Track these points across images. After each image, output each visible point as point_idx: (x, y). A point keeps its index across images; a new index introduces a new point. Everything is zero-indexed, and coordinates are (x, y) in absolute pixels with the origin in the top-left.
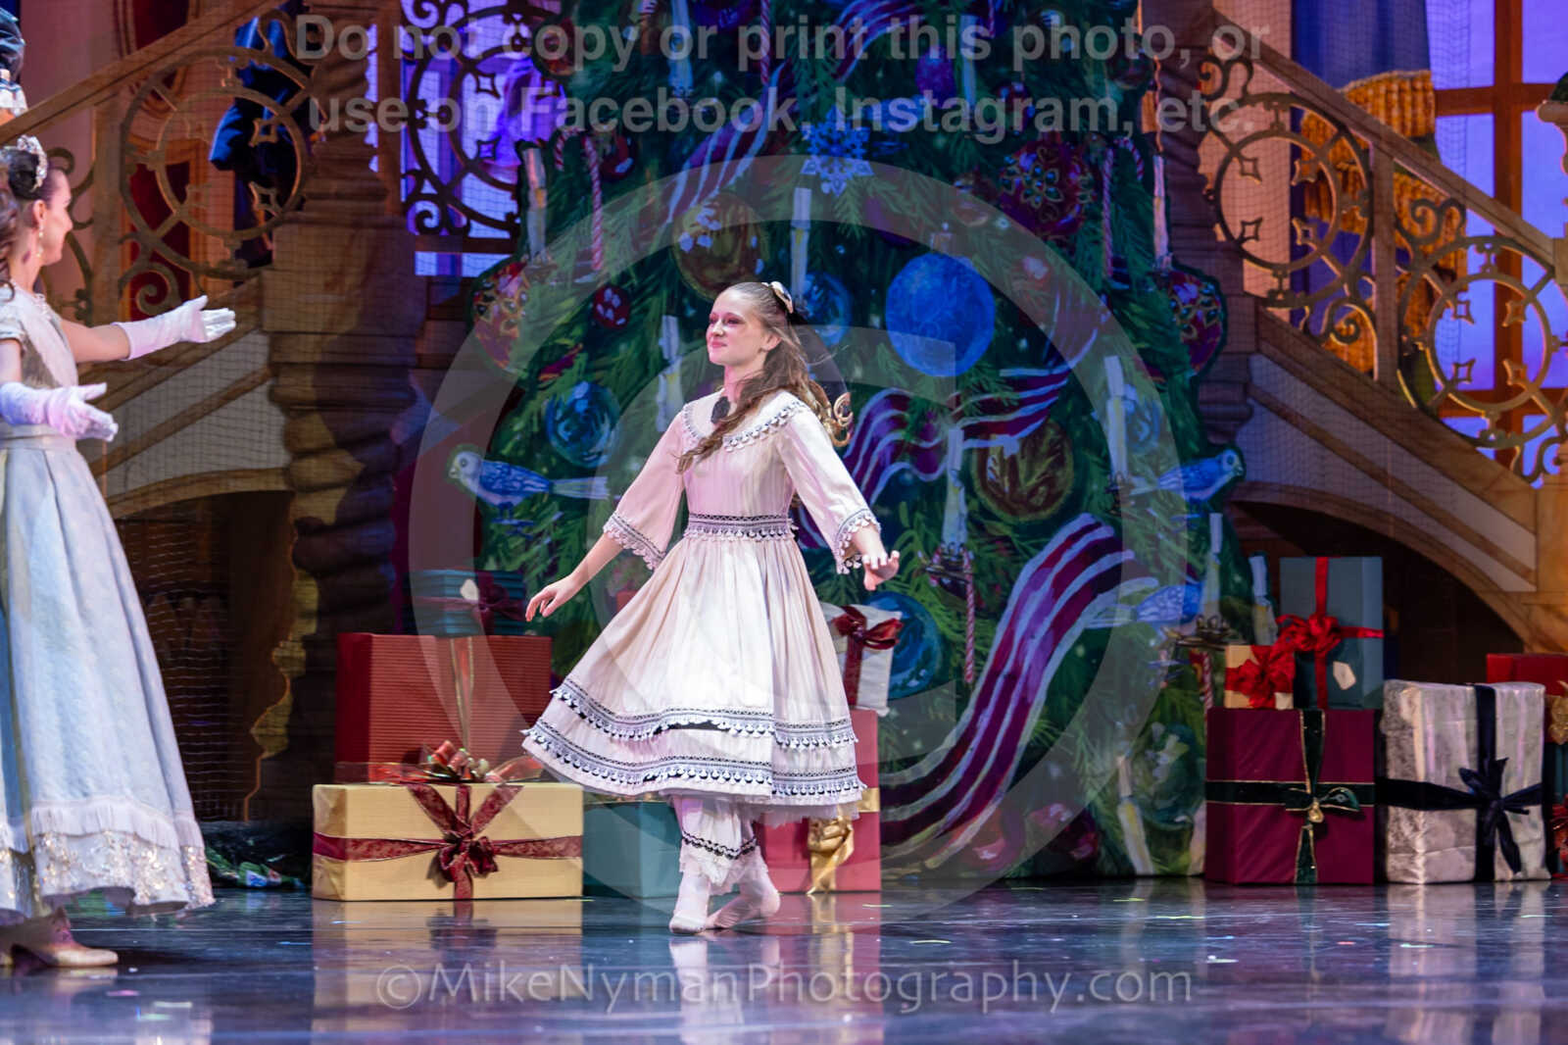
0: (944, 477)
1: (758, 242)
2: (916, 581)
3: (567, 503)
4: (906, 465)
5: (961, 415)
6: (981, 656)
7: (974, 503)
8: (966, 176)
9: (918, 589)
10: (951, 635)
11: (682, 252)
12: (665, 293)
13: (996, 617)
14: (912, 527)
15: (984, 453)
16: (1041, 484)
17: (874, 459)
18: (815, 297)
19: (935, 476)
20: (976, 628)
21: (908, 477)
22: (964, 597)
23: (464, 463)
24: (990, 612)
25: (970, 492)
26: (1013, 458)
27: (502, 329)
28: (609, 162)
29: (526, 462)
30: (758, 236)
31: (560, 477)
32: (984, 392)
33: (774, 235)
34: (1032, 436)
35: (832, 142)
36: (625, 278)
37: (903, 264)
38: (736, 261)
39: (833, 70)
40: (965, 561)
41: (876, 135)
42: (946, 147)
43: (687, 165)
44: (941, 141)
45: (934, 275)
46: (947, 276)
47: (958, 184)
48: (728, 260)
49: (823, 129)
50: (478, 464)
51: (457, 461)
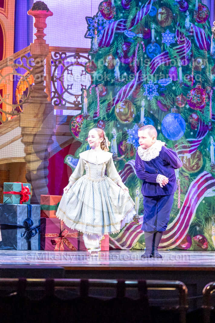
1: (133, 111)
5: (178, 149)
6: (182, 203)
8: (180, 96)
11: (117, 113)
15: (183, 157)
16: (195, 164)
18: (146, 123)
20: (181, 196)
23: (69, 159)
24: (184, 193)
26: (189, 159)
27: (78, 130)
28: (101, 92)
30: (133, 109)
32: (183, 144)
33: (137, 109)
34: (193, 154)
35: (150, 88)
36: (104, 118)
37: (165, 115)
38: (129, 115)
39: (151, 72)
40: (178, 181)
41: (160, 87)
42: (175, 89)
43: (118, 93)
44: (174, 88)
45: (172, 118)
46: (175, 118)
47: (178, 97)
48: (127, 114)
49: (148, 85)
50: (72, 159)
51: (67, 159)
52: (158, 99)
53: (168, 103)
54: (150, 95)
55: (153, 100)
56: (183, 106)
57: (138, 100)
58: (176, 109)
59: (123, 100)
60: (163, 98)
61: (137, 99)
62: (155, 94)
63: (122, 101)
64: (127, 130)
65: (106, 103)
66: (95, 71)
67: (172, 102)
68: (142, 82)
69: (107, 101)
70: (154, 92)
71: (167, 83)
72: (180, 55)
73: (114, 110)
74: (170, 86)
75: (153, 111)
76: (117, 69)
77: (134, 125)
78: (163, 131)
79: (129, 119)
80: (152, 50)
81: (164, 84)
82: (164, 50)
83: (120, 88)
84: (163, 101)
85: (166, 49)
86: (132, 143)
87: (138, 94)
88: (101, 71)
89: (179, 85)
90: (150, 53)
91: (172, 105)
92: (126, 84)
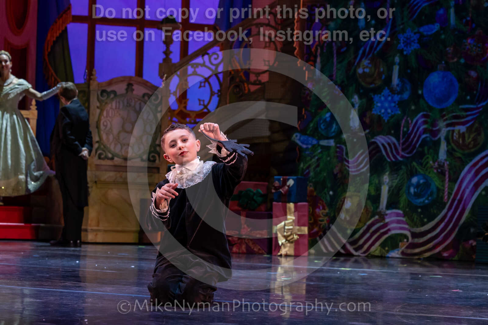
0: (440, 139)
1: (383, 70)
2: (429, 170)
3: (323, 147)
4: (428, 135)
5: (446, 120)
6: (450, 194)
7: (450, 147)
8: (450, 47)
9: (429, 173)
10: (440, 187)
11: (359, 74)
12: (354, 85)
13: (455, 182)
14: (428, 153)
15: (453, 131)
16: (472, 141)
17: (418, 133)
18: (400, 85)
19: (436, 138)
20: (449, 185)
21: (428, 139)
22: (445, 175)
23: (297, 136)
24: (453, 180)
25: (448, 143)
26: (463, 133)
27: (308, 98)
28: (339, 48)
29: (313, 136)
30: (383, 68)
31: (321, 139)
32: (454, 112)
33: (388, 67)
34: (470, 126)
35: (408, 39)
36: (343, 82)
37: (429, 74)
38: (375, 76)
39: (409, 17)
40: (446, 165)
41: (421, 36)
42: (445, 38)
43: (362, 49)
44: (443, 37)
45: (439, 77)
46: (443, 77)
47: (448, 49)
48: (373, 75)
49: (405, 35)
50: (300, 136)
51: (294, 136)
52: (419, 53)
53: (433, 57)
54: (407, 48)
55: (411, 55)
56: (455, 60)
57: (390, 57)
58: (444, 65)
59: (370, 56)
60: (426, 51)
61: (388, 55)
62: (415, 46)
63: (368, 59)
64: (373, 96)
65: (345, 62)
67: (439, 56)
68: (397, 31)
69: (346, 60)
70: (413, 44)
71: (432, 31)
73: (355, 71)
74: (438, 34)
75: (412, 69)
77: (384, 89)
78: (425, 96)
79: (376, 82)
81: (429, 31)
84: (426, 55)
86: (379, 113)
87: (389, 49)
88: (339, 21)
89: (450, 32)
91: (438, 59)
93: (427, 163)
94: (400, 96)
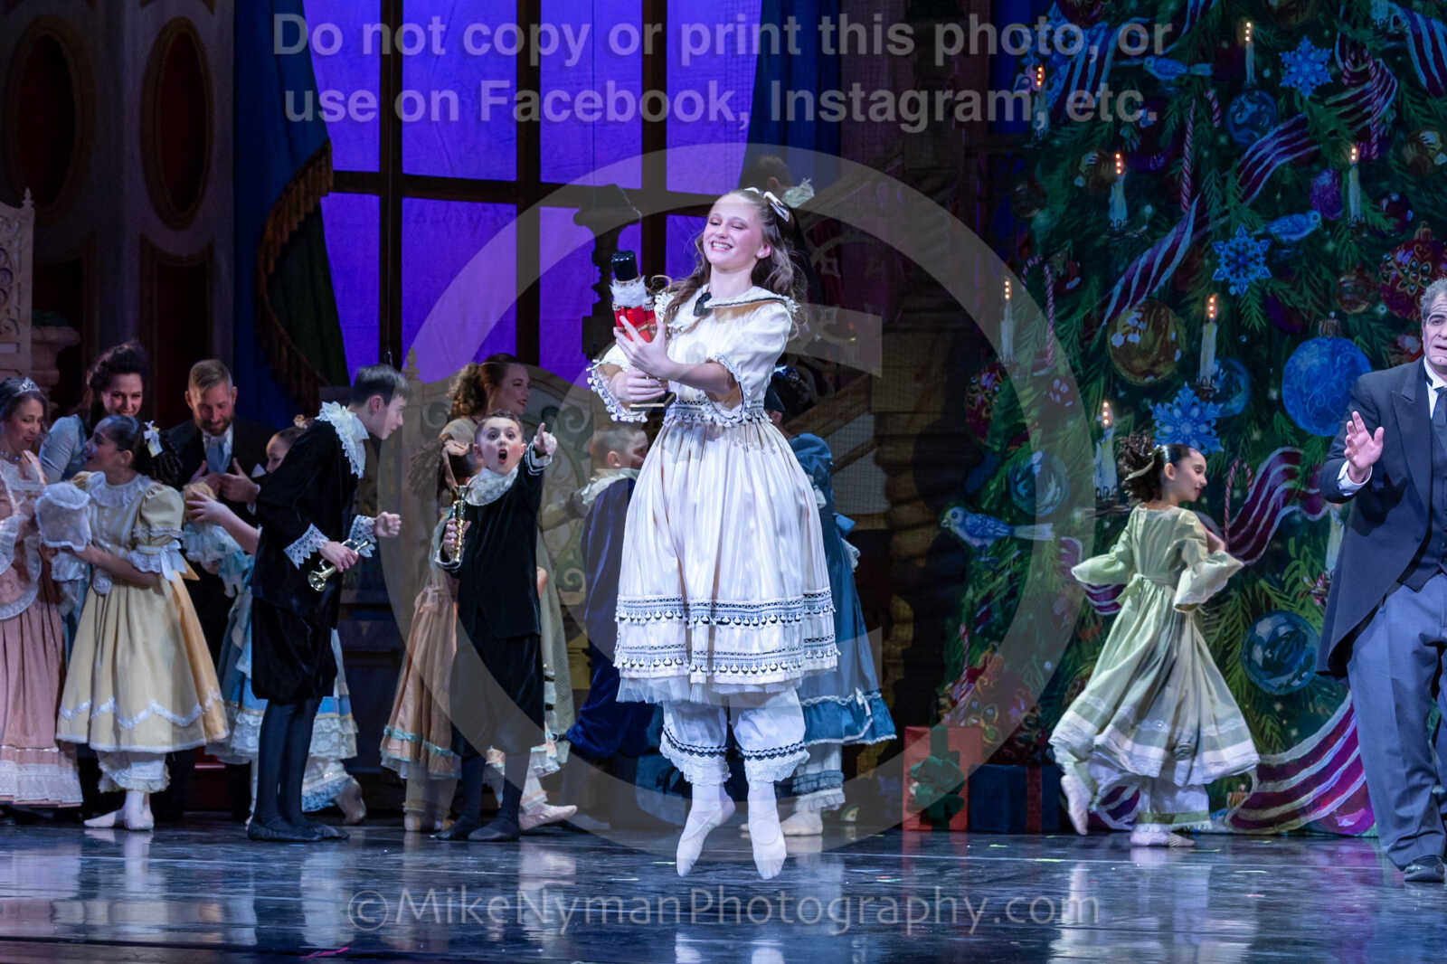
1: (1176, 338)
2: (1300, 601)
3: (1023, 544)
4: (1297, 508)
8: (1350, 273)
9: (1303, 606)
11: (1113, 347)
12: (1103, 380)
14: (1298, 557)
17: (1272, 503)
19: (1318, 517)
21: (1298, 518)
23: (955, 515)
27: (984, 414)
28: (1061, 281)
29: (997, 514)
30: (1177, 332)
31: (1019, 524)
33: (1189, 329)
35: (1239, 253)
36: (1073, 370)
37: (1295, 347)
38: (1155, 353)
39: (1240, 196)
41: (1276, 245)
42: (1335, 251)
43: (1122, 280)
44: (1330, 246)
45: (1322, 355)
46: (1333, 354)
47: (1342, 279)
48: (1149, 351)
49: (1233, 244)
50: (965, 516)
51: (949, 514)
52: (1268, 289)
53: (1305, 302)
54: (1238, 277)
55: (1249, 295)
56: (1363, 307)
57: (1195, 300)
58: (1335, 322)
59: (1140, 302)
60: (1286, 287)
61: (1190, 297)
62: (1260, 272)
63: (1136, 308)
64: (1150, 407)
65: (1079, 317)
66: (1042, 207)
67: (1320, 298)
68: (1209, 234)
69: (1080, 310)
70: (1252, 266)
71: (1301, 230)
72: (1351, 125)
73: (1104, 340)
74: (1316, 239)
75: (1251, 332)
76: (1118, 197)
77: (1179, 387)
78: (1288, 404)
79: (1160, 368)
80: (1246, 116)
81: (1293, 233)
82: (1291, 111)
83: (1131, 261)
84: (1288, 297)
85: (1299, 108)
87: (1191, 280)
88: (1060, 208)
89: (1347, 234)
90: (1238, 127)
91: (1319, 307)
92: (1151, 245)
93: (1297, 581)
94: (1221, 406)
